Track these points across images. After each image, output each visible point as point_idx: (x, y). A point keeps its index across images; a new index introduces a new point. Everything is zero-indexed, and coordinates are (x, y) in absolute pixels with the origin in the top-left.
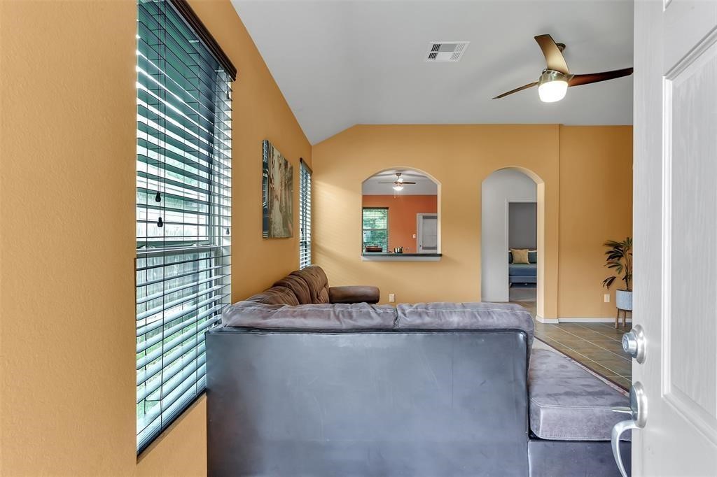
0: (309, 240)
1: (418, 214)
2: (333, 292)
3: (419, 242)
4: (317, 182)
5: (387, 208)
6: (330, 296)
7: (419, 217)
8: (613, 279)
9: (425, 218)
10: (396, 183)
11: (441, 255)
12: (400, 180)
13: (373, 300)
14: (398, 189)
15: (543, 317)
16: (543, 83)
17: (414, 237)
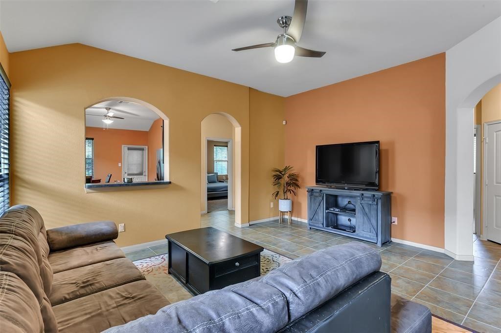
0: (6, 172)
1: (123, 146)
2: (52, 236)
3: (125, 170)
4: (17, 99)
5: (93, 139)
6: (50, 242)
7: (124, 148)
8: (278, 192)
9: (129, 149)
10: (105, 116)
11: (170, 183)
12: (111, 114)
13: (110, 237)
14: (108, 122)
15: (240, 223)
16: (279, 45)
17: (120, 165)
